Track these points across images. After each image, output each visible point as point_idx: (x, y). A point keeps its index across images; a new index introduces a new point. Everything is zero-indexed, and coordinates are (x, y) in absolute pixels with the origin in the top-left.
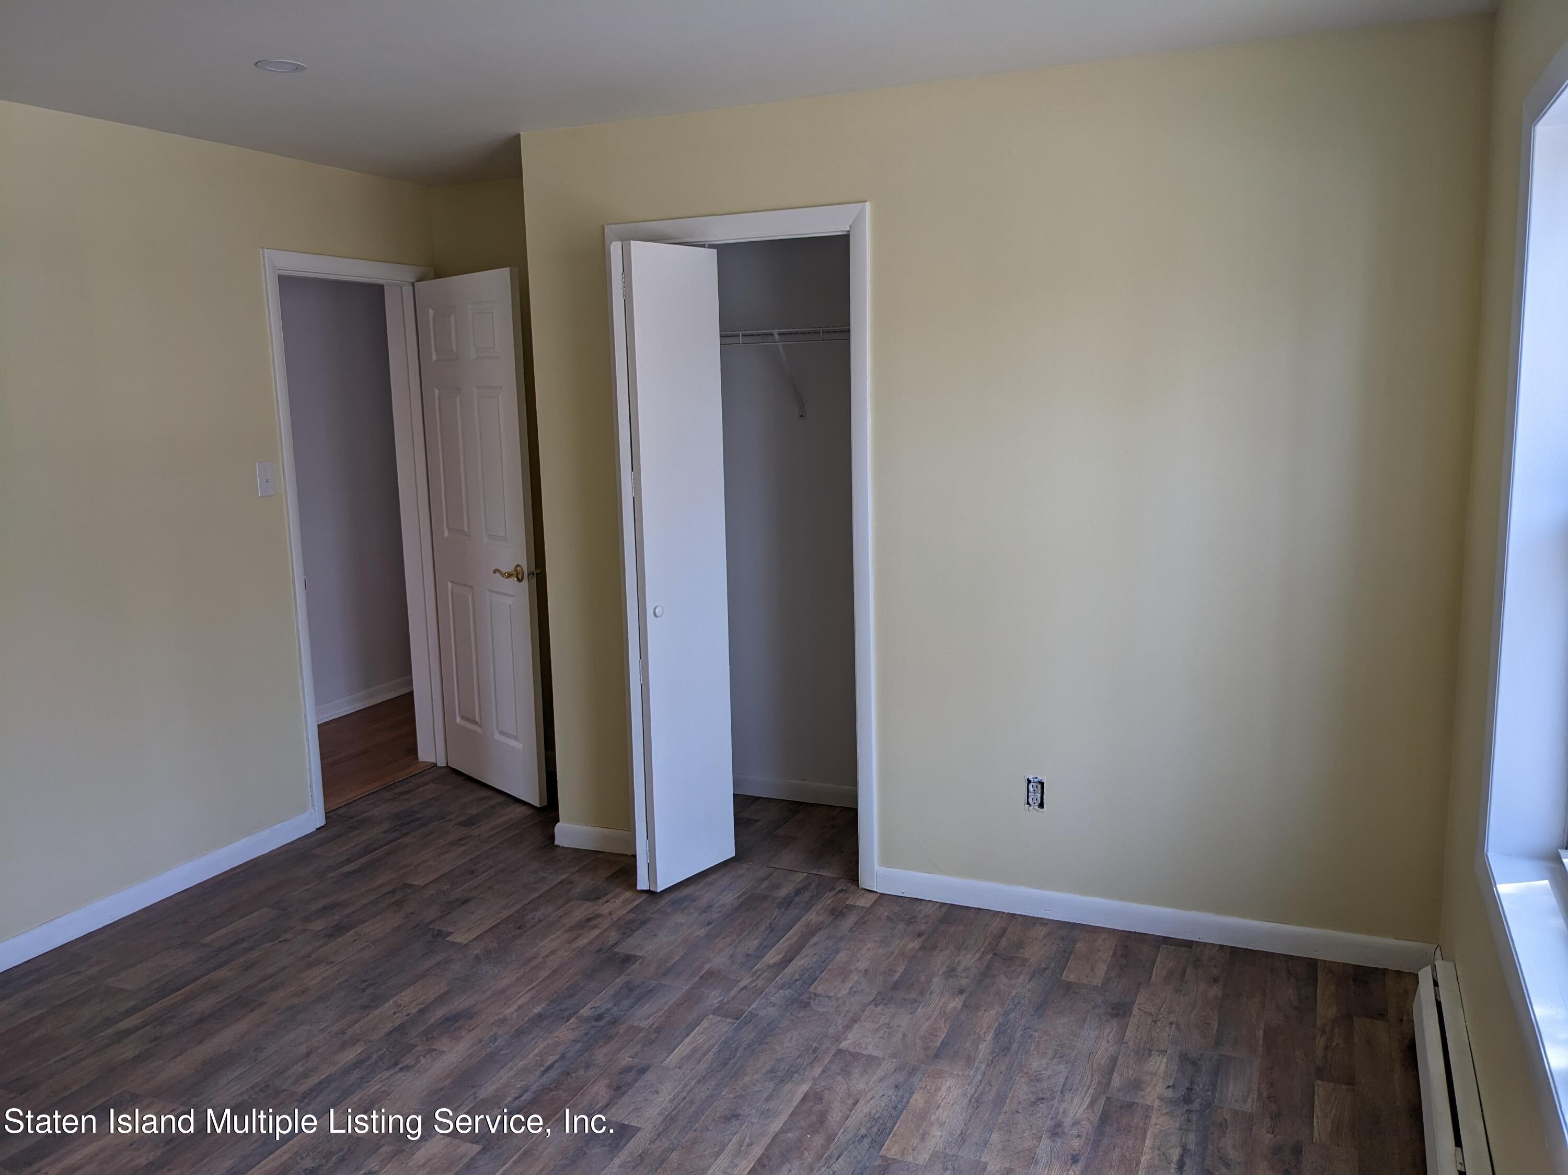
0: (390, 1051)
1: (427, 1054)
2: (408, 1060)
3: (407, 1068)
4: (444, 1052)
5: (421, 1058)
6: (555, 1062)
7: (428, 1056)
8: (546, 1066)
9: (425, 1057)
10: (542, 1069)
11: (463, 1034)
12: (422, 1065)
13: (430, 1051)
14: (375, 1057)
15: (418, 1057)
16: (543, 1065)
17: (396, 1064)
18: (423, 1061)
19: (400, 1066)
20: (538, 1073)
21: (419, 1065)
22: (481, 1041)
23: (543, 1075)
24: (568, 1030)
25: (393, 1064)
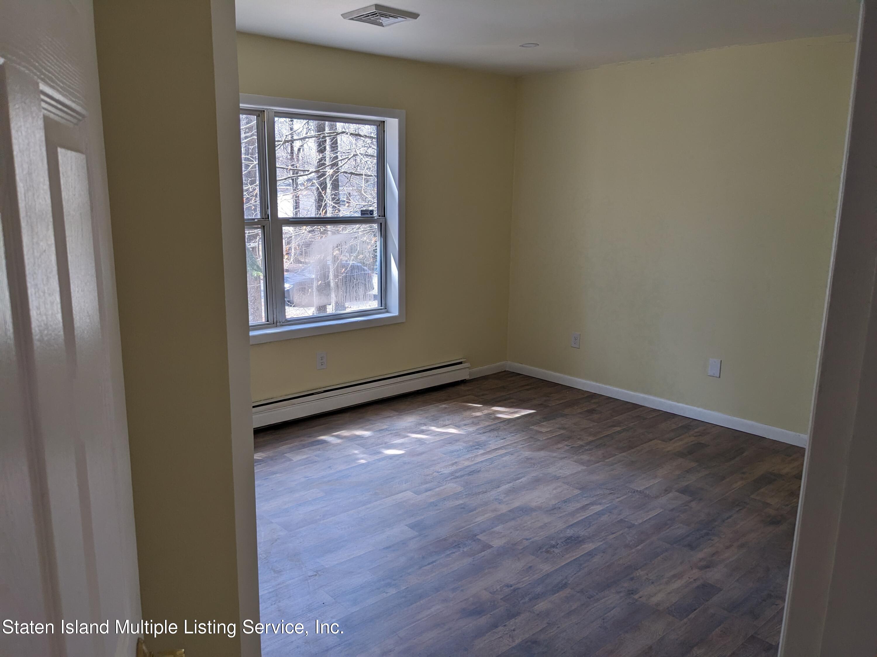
0: (517, 600)
1: (495, 591)
2: (507, 590)
3: (508, 586)
4: (485, 589)
5: (499, 590)
6: (426, 566)
7: (495, 590)
8: (432, 565)
9: (497, 590)
10: (434, 564)
11: (471, 599)
12: (499, 585)
13: (493, 593)
14: (527, 599)
15: (501, 591)
16: (433, 565)
17: (514, 590)
18: (498, 587)
19: (512, 588)
20: (438, 562)
21: (501, 586)
22: (462, 590)
23: (436, 560)
24: (410, 582)
25: (516, 591)
